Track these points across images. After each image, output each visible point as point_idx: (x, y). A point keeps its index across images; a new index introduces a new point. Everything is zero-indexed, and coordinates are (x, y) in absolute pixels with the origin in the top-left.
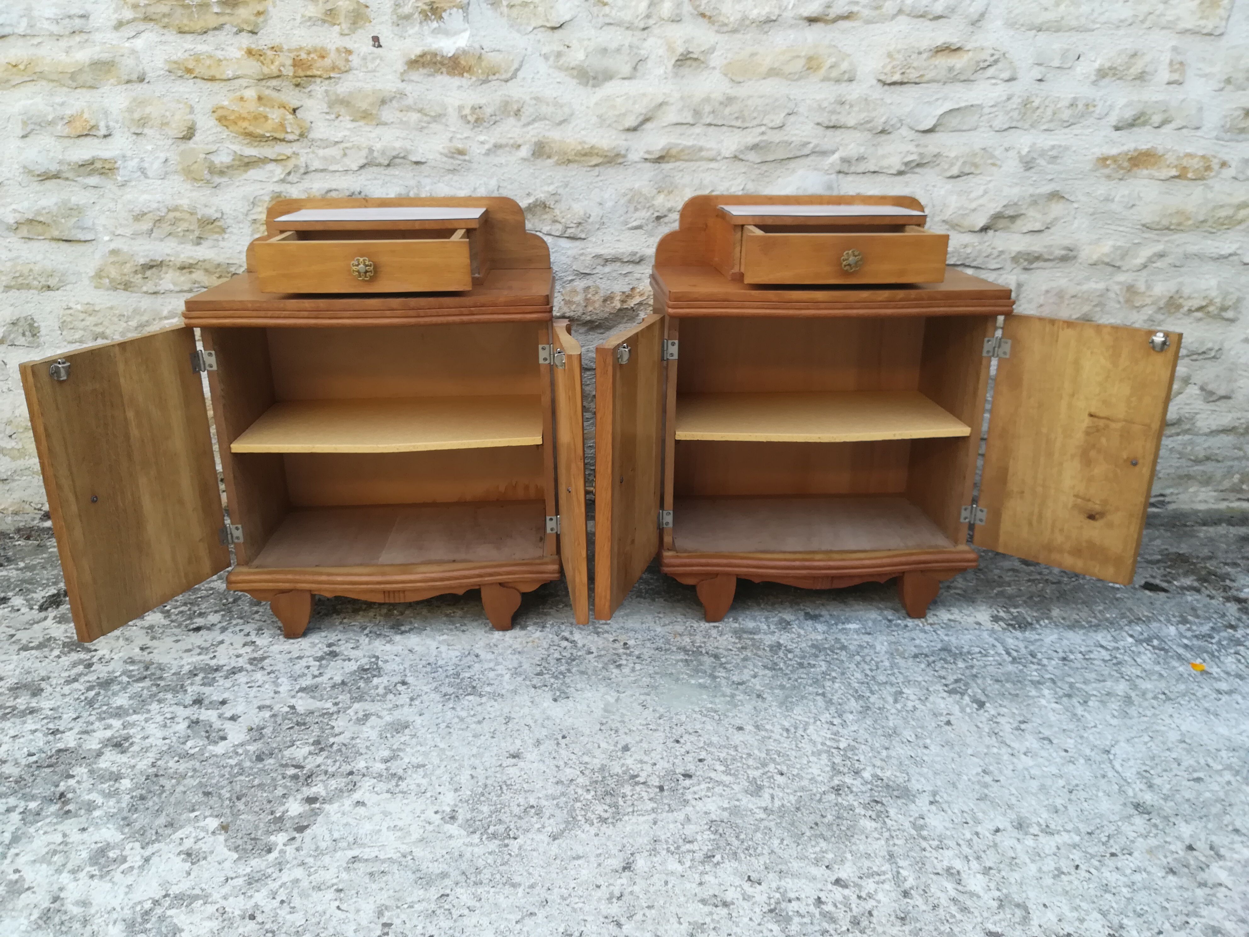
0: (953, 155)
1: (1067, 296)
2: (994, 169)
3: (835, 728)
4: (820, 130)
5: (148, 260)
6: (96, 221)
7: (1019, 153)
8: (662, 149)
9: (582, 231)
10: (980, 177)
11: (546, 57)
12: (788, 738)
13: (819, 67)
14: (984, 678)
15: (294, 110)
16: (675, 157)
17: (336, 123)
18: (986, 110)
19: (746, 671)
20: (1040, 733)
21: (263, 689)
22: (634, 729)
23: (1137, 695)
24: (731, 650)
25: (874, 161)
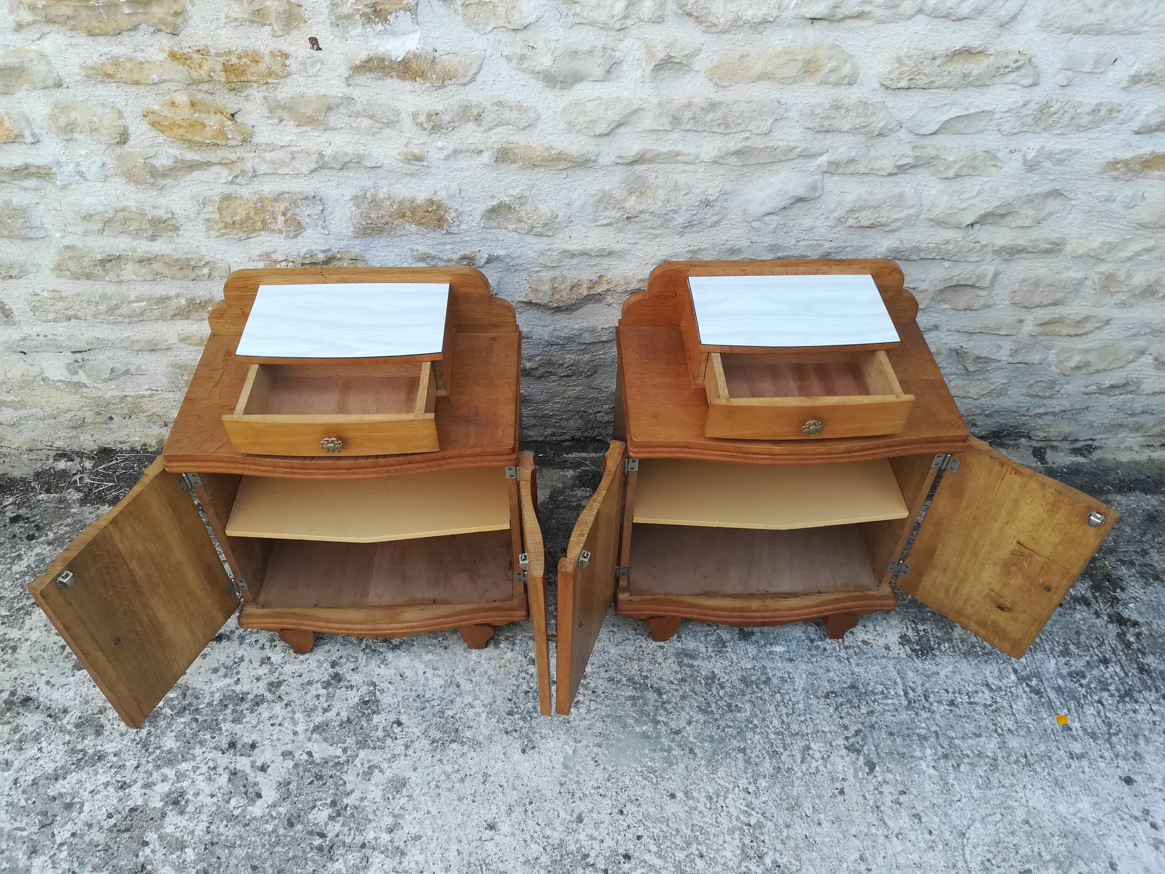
0: (951, 158)
1: (1043, 285)
2: (994, 169)
3: (749, 798)
4: (809, 135)
5: (105, 255)
6: (44, 220)
7: (1024, 155)
8: (636, 155)
9: (549, 230)
10: (976, 178)
11: (508, 59)
12: (710, 809)
13: (817, 70)
14: (880, 729)
15: (233, 115)
16: (649, 160)
17: (280, 127)
18: (997, 116)
19: (683, 714)
20: (914, 807)
21: (283, 729)
22: (587, 793)
23: (1003, 757)
24: (672, 683)
25: (864, 163)
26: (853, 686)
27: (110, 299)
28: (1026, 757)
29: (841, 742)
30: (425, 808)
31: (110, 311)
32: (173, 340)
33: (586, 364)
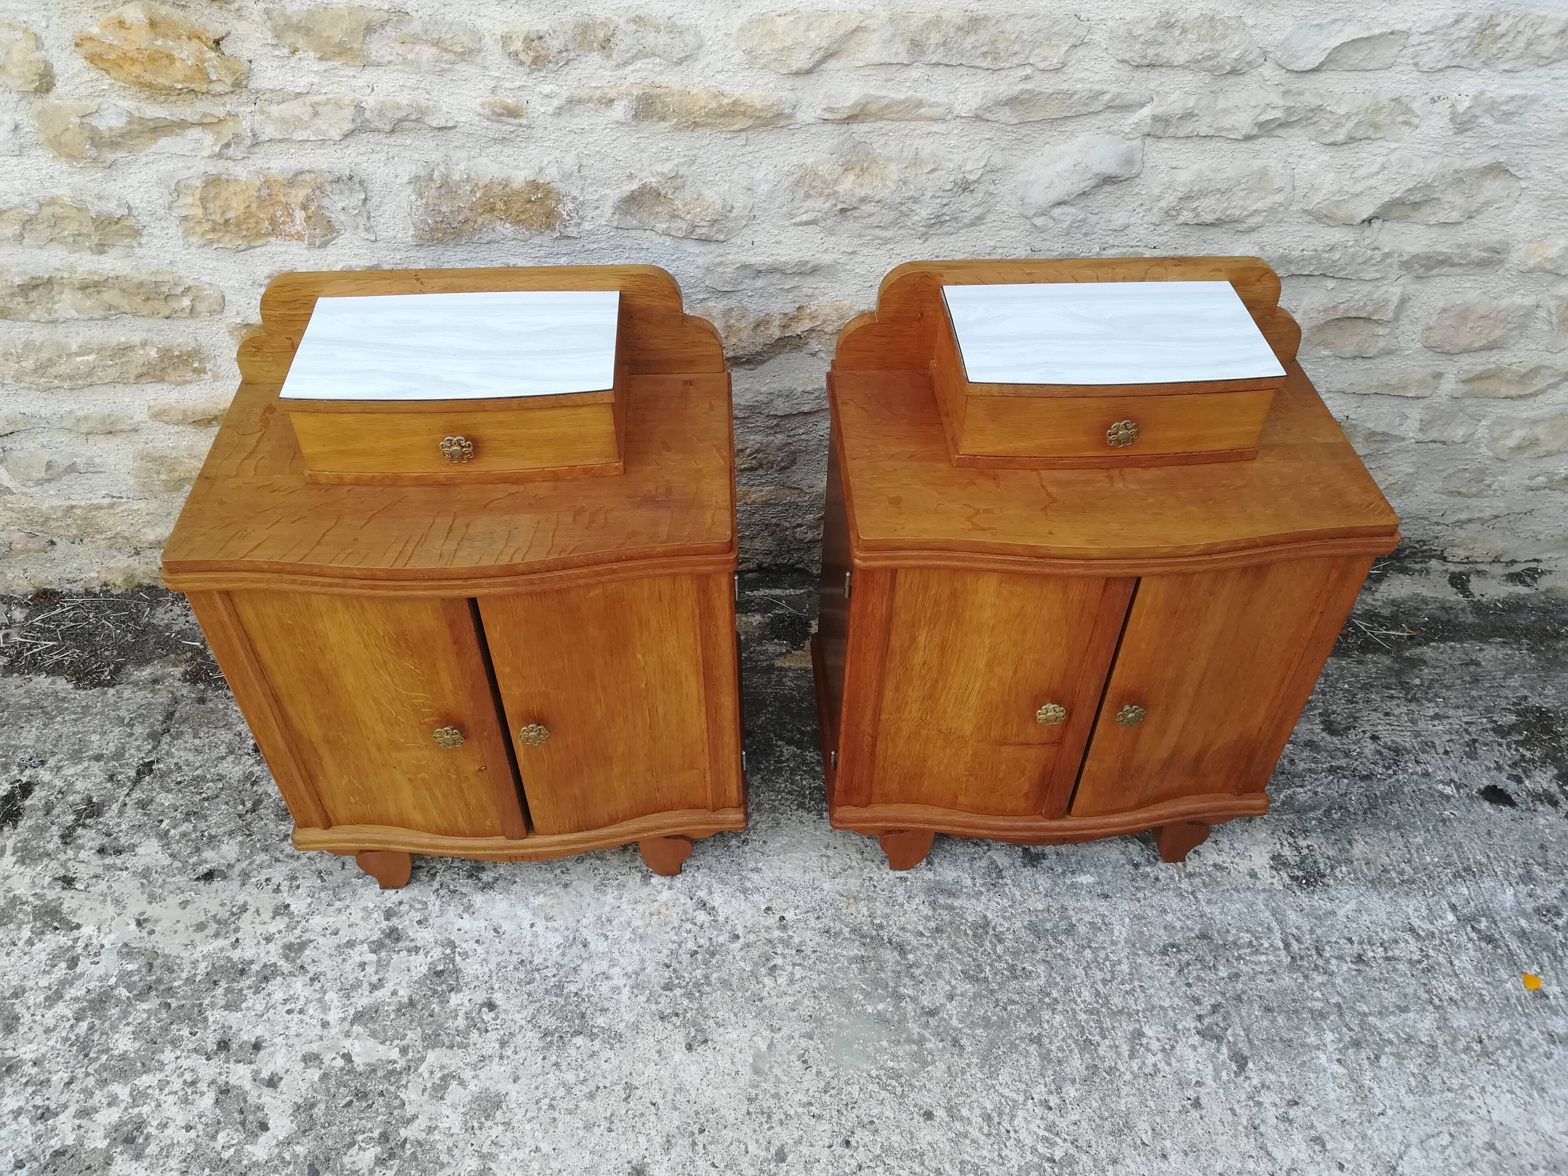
0: (1342, 110)
1: (1474, 317)
2: (1406, 129)
3: (1051, 1116)
4: (1124, 72)
5: (27, 278)
7: (1453, 106)
8: (854, 106)
9: (719, 231)
10: (1379, 143)
12: (989, 1135)
14: (1251, 1002)
15: (217, 42)
16: (874, 115)
17: (293, 61)
18: (1414, 40)
19: (940, 983)
20: (1312, 1127)
21: (306, 1018)
22: (792, 1112)
23: (1445, 1043)
24: (922, 934)
25: (1208, 119)
26: (1203, 936)
27: (39, 350)
28: (1481, 1042)
29: (1190, 1023)
30: (531, 1143)
31: (41, 368)
32: (141, 416)
33: (779, 449)
